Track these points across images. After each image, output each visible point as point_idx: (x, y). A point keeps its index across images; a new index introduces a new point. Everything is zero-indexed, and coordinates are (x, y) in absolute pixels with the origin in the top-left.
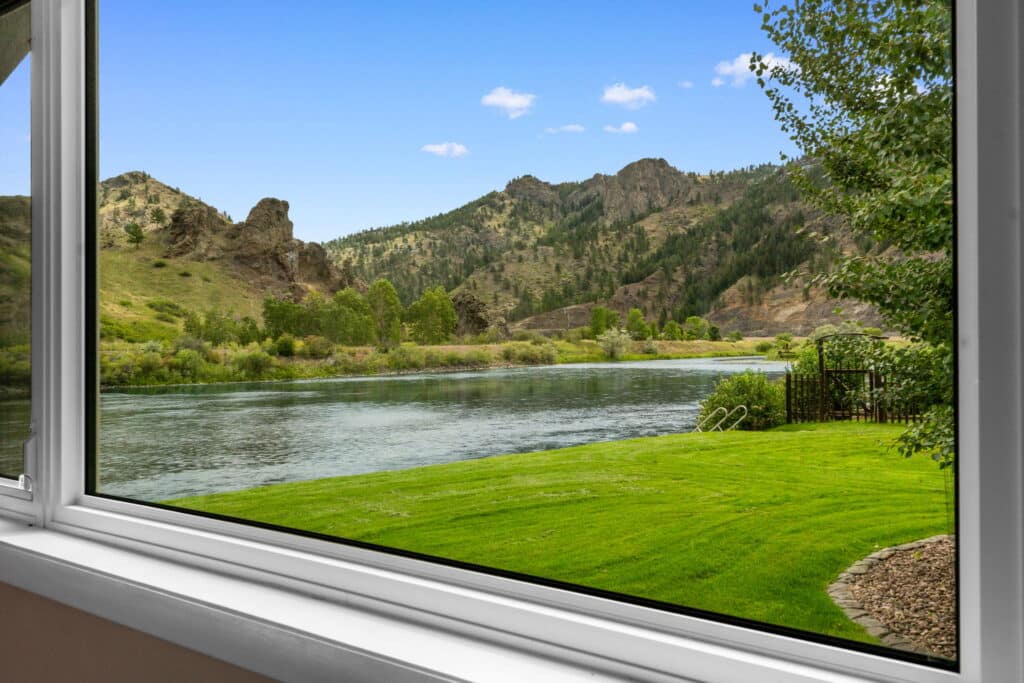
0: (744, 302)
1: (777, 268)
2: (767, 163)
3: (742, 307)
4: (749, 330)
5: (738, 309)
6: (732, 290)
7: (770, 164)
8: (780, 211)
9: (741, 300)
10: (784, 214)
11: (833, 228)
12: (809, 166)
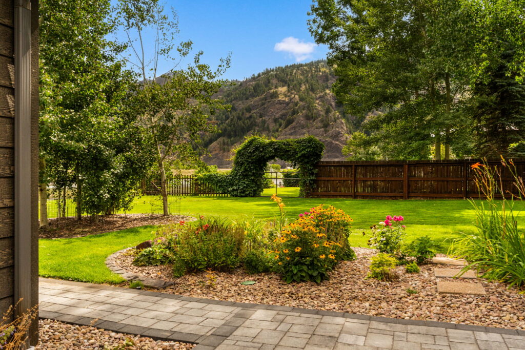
0: (221, 150)
1: (237, 134)
2: (235, 80)
3: (220, 153)
4: (223, 165)
5: (217, 154)
6: (215, 143)
7: (237, 80)
8: (240, 104)
9: (219, 149)
10: (242, 106)
11: (264, 115)
12: (254, 83)
